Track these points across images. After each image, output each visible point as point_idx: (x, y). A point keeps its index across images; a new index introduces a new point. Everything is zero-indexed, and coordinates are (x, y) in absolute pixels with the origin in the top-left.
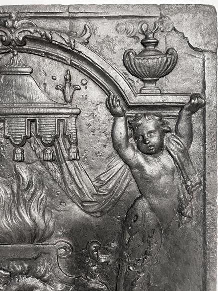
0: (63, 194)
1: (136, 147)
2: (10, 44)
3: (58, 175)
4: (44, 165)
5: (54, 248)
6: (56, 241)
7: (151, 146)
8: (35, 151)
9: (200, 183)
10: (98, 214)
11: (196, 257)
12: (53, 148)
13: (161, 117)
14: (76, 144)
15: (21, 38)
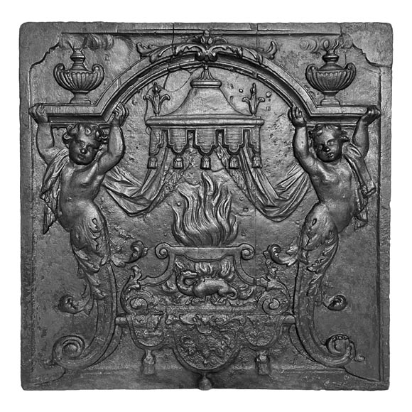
0: (246, 199)
1: (315, 156)
2: (204, 59)
3: (242, 182)
4: (229, 172)
5: (238, 250)
6: (238, 244)
7: (330, 154)
8: (221, 160)
9: (375, 188)
10: (279, 220)
11: (370, 259)
12: (238, 156)
13: (340, 127)
14: (260, 153)
15: (214, 54)
